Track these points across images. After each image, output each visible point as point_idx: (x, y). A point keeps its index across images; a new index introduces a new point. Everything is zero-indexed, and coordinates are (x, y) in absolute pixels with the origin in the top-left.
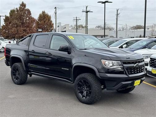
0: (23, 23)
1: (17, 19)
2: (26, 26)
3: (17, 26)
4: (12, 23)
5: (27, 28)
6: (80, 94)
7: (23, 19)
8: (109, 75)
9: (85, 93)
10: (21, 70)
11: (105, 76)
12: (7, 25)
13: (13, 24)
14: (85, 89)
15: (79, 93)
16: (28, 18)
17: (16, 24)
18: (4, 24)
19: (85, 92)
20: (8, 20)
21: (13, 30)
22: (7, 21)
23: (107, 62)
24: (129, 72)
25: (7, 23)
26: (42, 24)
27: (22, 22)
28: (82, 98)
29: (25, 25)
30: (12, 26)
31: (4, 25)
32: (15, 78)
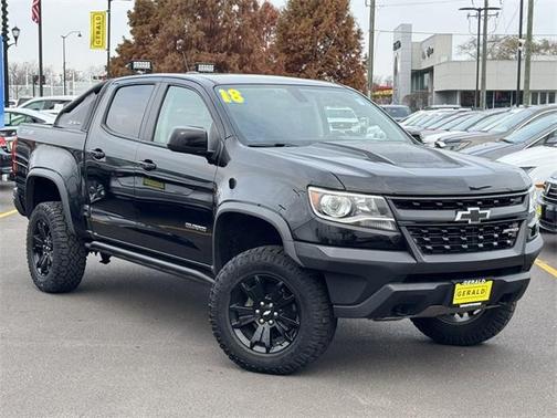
0: (212, 33)
1: (187, 10)
2: (226, 47)
3: (187, 47)
4: (162, 33)
5: (229, 55)
6: (238, 333)
7: (216, 13)
8: (332, 252)
9: (263, 329)
10: (58, 230)
11: (314, 256)
12: (140, 42)
13: (170, 36)
14: (267, 313)
15: (235, 327)
16: (236, 8)
17: (182, 35)
18: (130, 38)
19: (267, 327)
20: (148, 16)
21: (166, 63)
22: (141, 24)
23: (327, 199)
24: (428, 243)
25: (143, 34)
26: (305, 37)
27: (207, 24)
28: (251, 348)
29: (224, 42)
30: (162, 44)
31: (127, 42)
32: (39, 266)
